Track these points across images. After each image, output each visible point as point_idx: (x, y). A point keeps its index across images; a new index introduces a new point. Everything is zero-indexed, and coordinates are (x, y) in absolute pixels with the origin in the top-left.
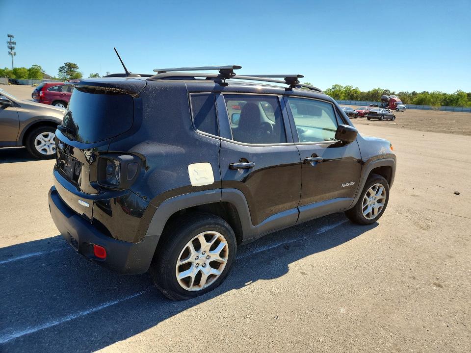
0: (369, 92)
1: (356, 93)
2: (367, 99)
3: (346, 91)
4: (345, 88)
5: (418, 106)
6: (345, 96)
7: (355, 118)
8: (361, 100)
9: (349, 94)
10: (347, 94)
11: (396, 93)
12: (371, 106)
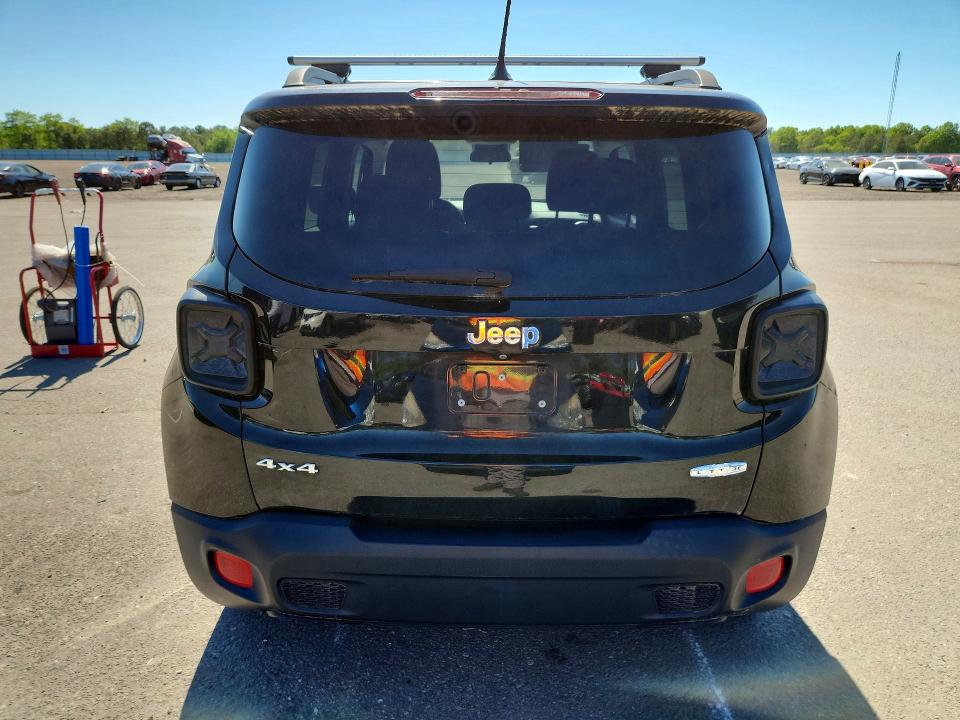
0: (107, 128)
1: (75, 132)
2: (105, 146)
3: (48, 126)
4: (42, 119)
5: (219, 156)
6: (49, 139)
7: (136, 188)
8: (92, 147)
9: (58, 135)
10: (53, 135)
11: (167, 129)
12: (122, 160)
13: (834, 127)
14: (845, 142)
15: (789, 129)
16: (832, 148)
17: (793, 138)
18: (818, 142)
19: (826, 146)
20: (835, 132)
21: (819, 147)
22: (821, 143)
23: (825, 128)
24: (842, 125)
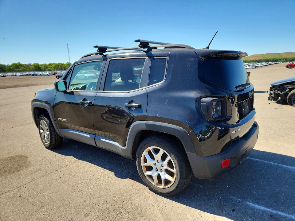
13: (50, 63)
14: (55, 67)
15: (37, 64)
16: (51, 69)
17: (39, 66)
18: (47, 68)
19: (49, 68)
20: (51, 65)
21: (47, 69)
22: (48, 68)
23: (47, 64)
24: (52, 63)
